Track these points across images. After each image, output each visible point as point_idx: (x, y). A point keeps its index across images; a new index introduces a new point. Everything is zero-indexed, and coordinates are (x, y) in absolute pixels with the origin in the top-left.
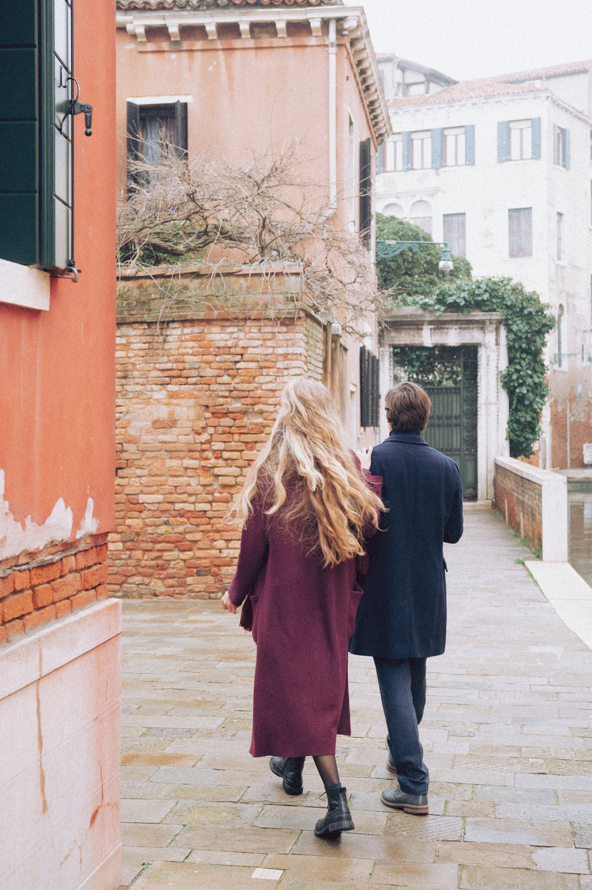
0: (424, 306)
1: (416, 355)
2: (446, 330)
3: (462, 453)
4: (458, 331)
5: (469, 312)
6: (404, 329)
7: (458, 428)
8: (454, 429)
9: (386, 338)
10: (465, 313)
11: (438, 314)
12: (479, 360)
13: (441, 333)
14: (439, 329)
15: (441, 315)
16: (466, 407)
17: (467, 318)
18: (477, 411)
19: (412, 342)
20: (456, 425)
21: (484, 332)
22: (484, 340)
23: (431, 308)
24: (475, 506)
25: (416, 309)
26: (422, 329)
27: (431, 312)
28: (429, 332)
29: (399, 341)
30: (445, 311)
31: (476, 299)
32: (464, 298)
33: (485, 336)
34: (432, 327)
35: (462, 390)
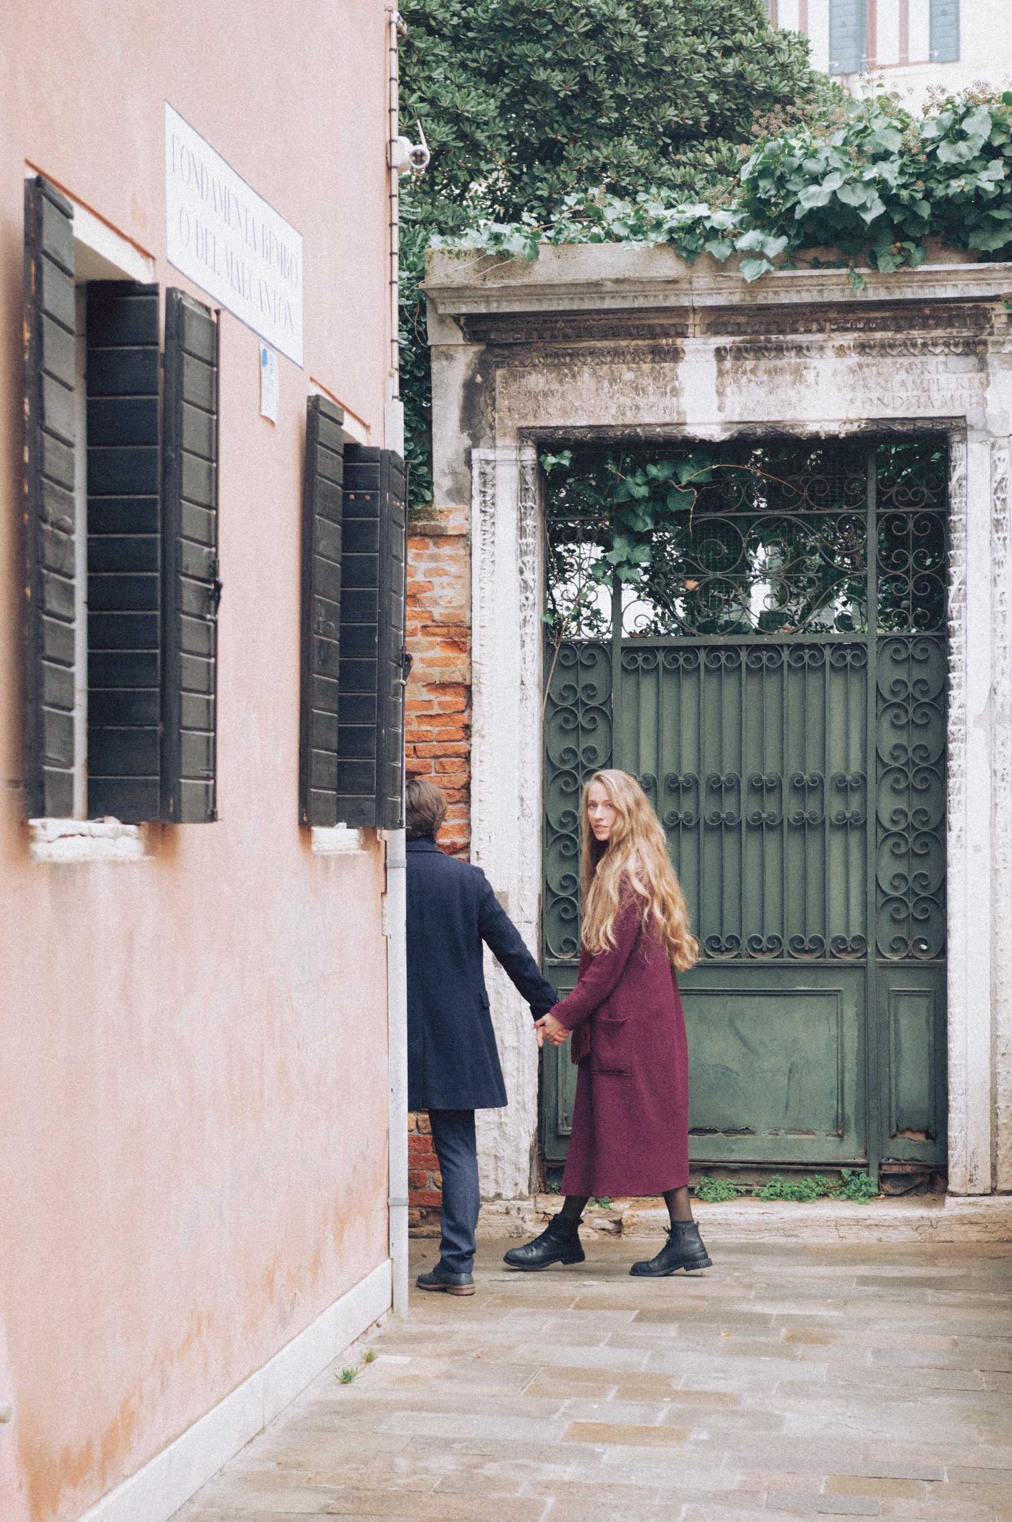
0: (687, 241)
1: (651, 482)
2: (790, 359)
3: (872, 960)
4: (854, 359)
5: (907, 262)
6: (592, 353)
7: (854, 839)
8: (836, 842)
9: (503, 403)
10: (886, 264)
11: (750, 271)
12: (955, 502)
13: (773, 372)
14: (759, 351)
15: (763, 280)
16: (889, 738)
17: (897, 295)
18: (944, 756)
19: (630, 418)
20: (844, 825)
21: (983, 365)
22: (983, 402)
23: (719, 250)
24: (933, 1224)
25: (649, 253)
26: (675, 355)
27: (719, 266)
28: (712, 364)
29: (565, 413)
30: (789, 259)
31: (940, 192)
32: (880, 184)
33: (986, 384)
34: (725, 341)
35: (872, 650)
